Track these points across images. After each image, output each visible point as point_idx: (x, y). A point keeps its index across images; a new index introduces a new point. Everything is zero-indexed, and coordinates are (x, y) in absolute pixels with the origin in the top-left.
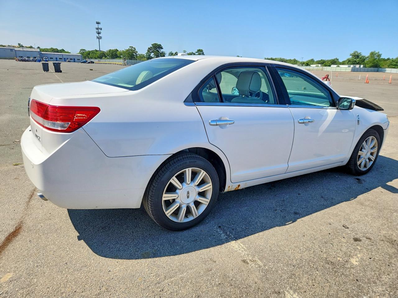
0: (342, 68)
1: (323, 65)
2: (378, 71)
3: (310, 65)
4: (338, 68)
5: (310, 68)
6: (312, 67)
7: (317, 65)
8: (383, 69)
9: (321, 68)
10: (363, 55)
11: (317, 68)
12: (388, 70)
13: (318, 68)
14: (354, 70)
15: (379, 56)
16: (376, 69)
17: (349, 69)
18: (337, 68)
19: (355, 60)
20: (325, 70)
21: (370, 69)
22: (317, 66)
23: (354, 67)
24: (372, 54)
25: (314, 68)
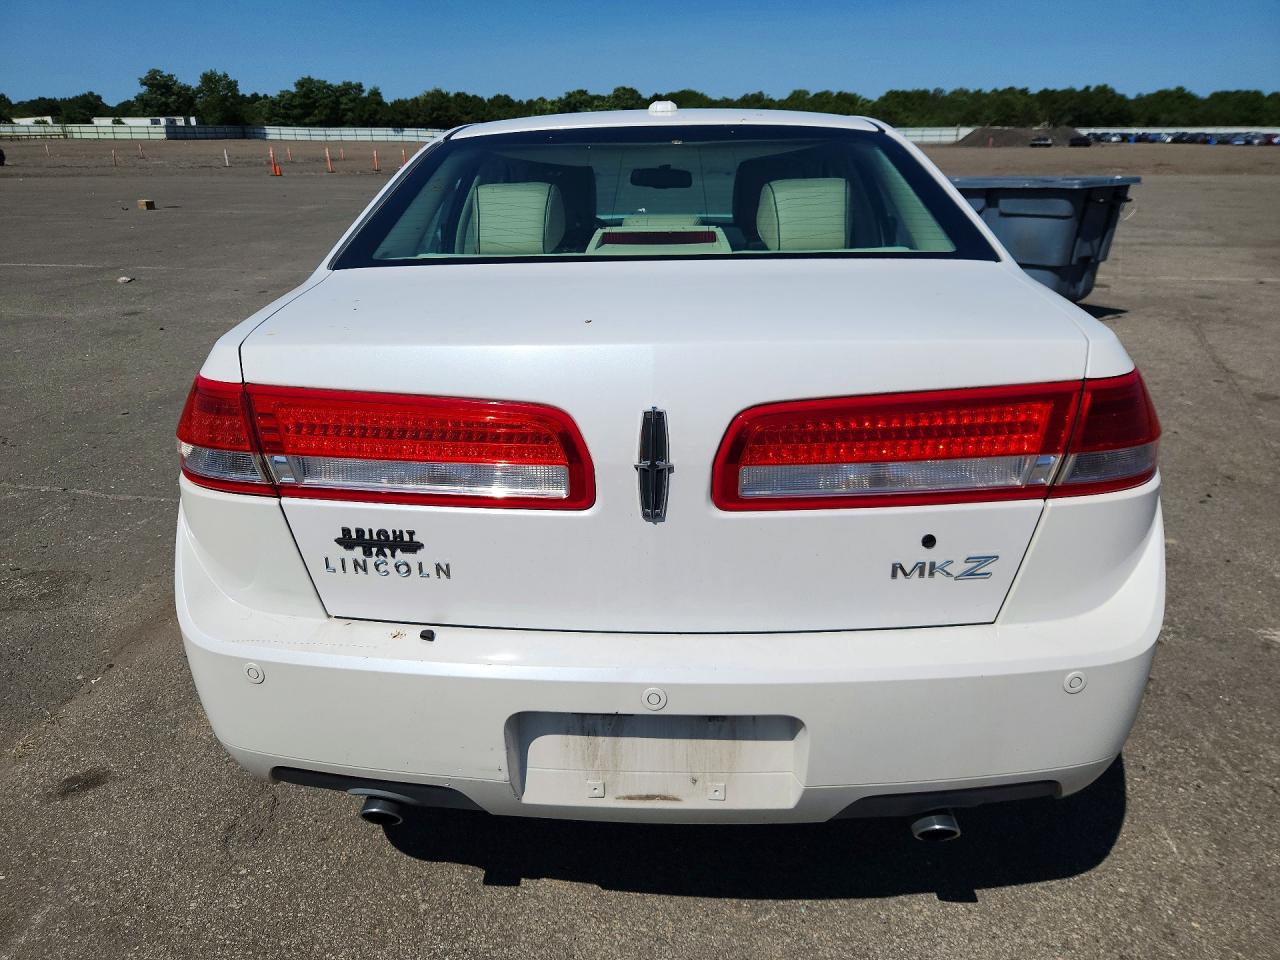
0: (100, 130)
1: (60, 118)
2: (244, 136)
3: (11, 122)
4: (118, 129)
5: (17, 129)
6: (19, 125)
7: (39, 118)
8: (256, 130)
9: (57, 129)
10: (182, 84)
11: (40, 129)
12: (273, 132)
13: (48, 129)
14: (173, 133)
15: (232, 86)
16: (238, 129)
17: (159, 132)
18: (116, 130)
19: (163, 99)
20: (76, 136)
21: (220, 129)
22: (37, 122)
23: (172, 123)
24: (209, 79)
25: (32, 129)
